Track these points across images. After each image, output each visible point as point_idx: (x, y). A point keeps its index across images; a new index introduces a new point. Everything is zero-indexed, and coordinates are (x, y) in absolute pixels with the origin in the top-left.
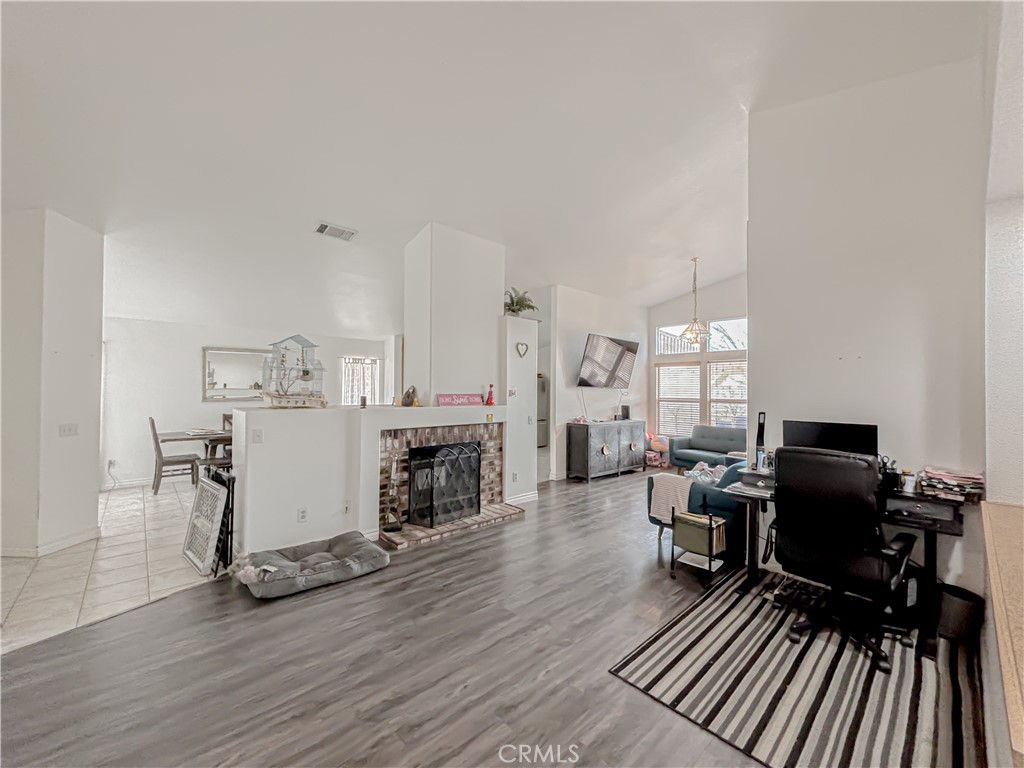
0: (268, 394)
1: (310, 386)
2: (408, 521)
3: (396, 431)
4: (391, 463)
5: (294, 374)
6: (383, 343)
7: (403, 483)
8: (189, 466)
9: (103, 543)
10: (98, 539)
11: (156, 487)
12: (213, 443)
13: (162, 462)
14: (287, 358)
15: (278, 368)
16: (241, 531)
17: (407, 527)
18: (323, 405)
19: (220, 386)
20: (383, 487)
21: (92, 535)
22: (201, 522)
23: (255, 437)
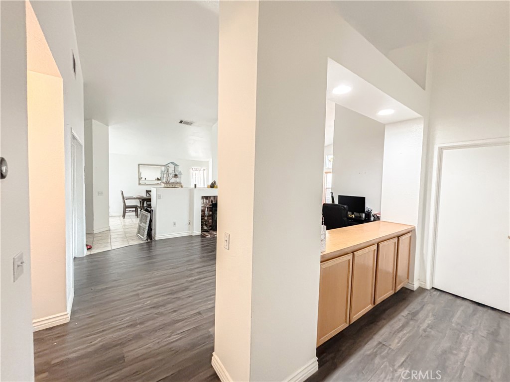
0: (163, 183)
1: (177, 180)
2: (212, 229)
3: (207, 197)
4: (205, 208)
5: (172, 175)
6: (208, 162)
7: (209, 216)
8: (134, 209)
9: (111, 231)
10: (110, 230)
11: (124, 216)
12: (143, 200)
13: (126, 207)
14: (169, 170)
15: (166, 174)
16: (155, 229)
17: (211, 231)
18: (182, 187)
19: (143, 179)
20: (202, 216)
21: (108, 229)
22: (143, 225)
23: (159, 197)
